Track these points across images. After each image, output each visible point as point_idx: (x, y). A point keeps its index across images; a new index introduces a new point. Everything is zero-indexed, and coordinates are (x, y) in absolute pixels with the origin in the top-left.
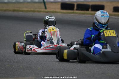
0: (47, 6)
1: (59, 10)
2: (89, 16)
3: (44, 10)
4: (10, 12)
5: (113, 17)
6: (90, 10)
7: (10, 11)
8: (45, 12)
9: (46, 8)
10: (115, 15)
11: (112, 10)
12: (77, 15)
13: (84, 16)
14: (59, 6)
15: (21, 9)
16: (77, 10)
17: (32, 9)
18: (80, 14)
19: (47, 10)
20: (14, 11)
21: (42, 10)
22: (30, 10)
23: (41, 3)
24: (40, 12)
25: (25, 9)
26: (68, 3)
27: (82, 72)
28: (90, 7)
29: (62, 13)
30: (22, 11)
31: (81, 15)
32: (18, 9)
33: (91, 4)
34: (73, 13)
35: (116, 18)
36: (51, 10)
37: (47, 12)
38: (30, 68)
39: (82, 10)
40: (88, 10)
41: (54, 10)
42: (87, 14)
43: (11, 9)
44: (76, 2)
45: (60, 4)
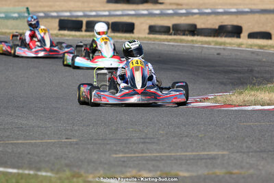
1: (56, 31)
14: (56, 24)
16: (86, 31)
28: (110, 26)
45: (57, 20)
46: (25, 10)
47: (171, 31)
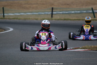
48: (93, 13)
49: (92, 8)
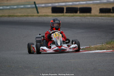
0: (39, 10)
1: (50, 14)
2: (78, 18)
3: (37, 14)
4: (6, 18)
5: (100, 18)
6: (78, 12)
7: (6, 16)
8: (37, 16)
9: (38, 12)
10: (101, 16)
11: (99, 11)
12: (67, 17)
13: (74, 18)
14: (50, 10)
15: (15, 14)
16: (66, 13)
17: (26, 14)
18: (69, 16)
19: (39, 14)
20: (9, 16)
21: (35, 14)
22: (23, 15)
23: (33, 8)
24: (33, 16)
25: (20, 14)
26: (58, 6)
27: (76, 69)
28: (79, 10)
29: (52, 16)
30: (17, 16)
31: (71, 17)
32: (13, 14)
33: (79, 7)
34: (63, 16)
35: (102, 19)
36: (43, 14)
37: (40, 16)
38: (28, 67)
39: (71, 13)
40: (76, 12)
41: (46, 14)
42: (76, 16)
43: (6, 15)
44: (65, 6)
45: (51, 8)
46: (33, 3)
47: (112, 11)
48: (36, 7)
49: (35, 2)
